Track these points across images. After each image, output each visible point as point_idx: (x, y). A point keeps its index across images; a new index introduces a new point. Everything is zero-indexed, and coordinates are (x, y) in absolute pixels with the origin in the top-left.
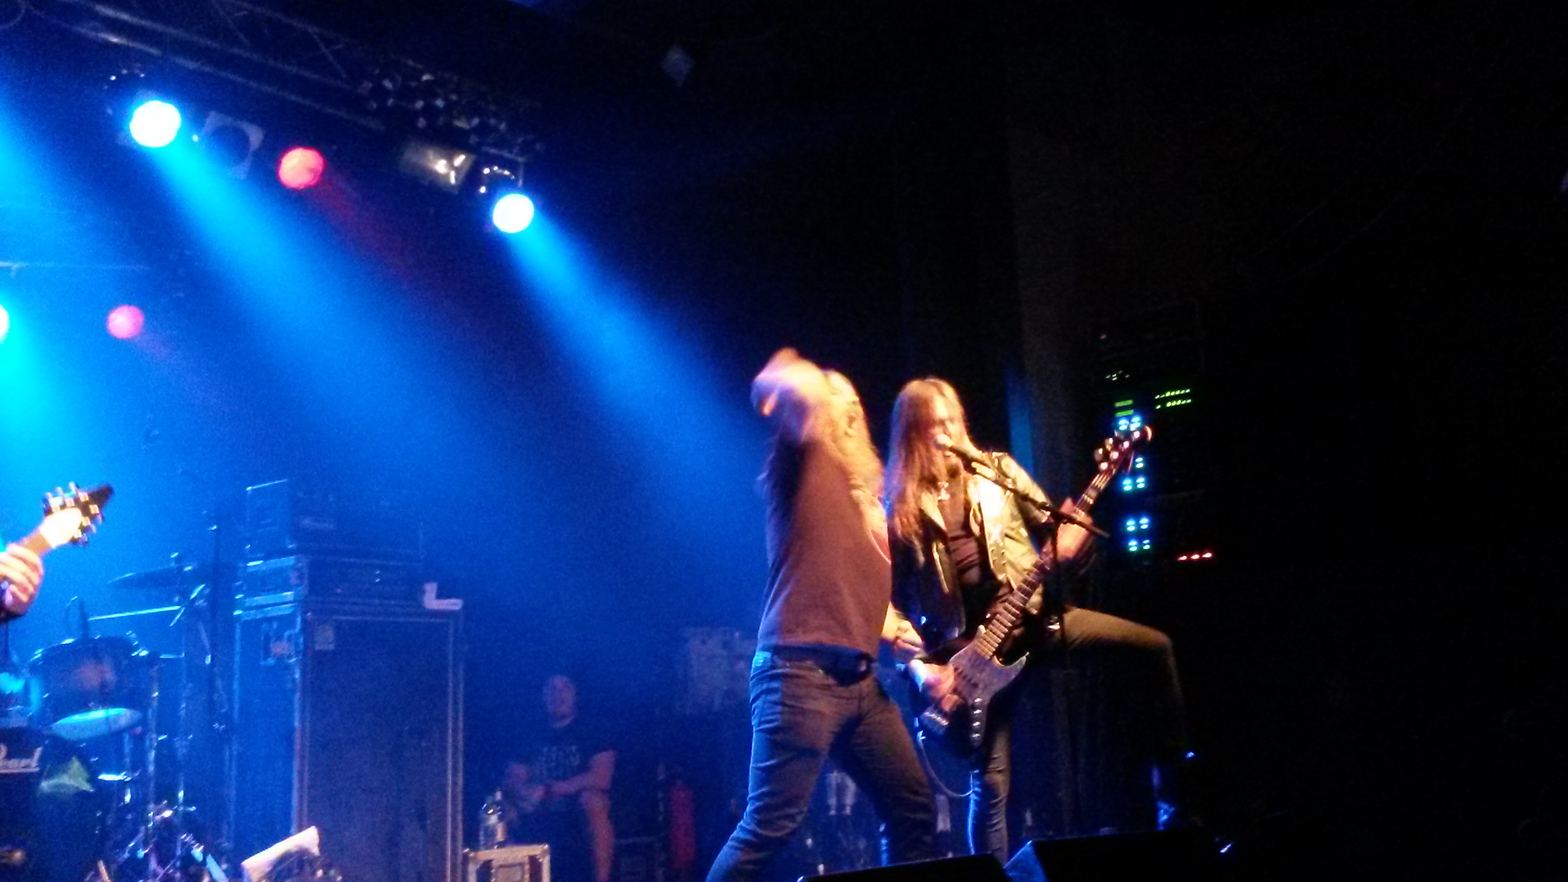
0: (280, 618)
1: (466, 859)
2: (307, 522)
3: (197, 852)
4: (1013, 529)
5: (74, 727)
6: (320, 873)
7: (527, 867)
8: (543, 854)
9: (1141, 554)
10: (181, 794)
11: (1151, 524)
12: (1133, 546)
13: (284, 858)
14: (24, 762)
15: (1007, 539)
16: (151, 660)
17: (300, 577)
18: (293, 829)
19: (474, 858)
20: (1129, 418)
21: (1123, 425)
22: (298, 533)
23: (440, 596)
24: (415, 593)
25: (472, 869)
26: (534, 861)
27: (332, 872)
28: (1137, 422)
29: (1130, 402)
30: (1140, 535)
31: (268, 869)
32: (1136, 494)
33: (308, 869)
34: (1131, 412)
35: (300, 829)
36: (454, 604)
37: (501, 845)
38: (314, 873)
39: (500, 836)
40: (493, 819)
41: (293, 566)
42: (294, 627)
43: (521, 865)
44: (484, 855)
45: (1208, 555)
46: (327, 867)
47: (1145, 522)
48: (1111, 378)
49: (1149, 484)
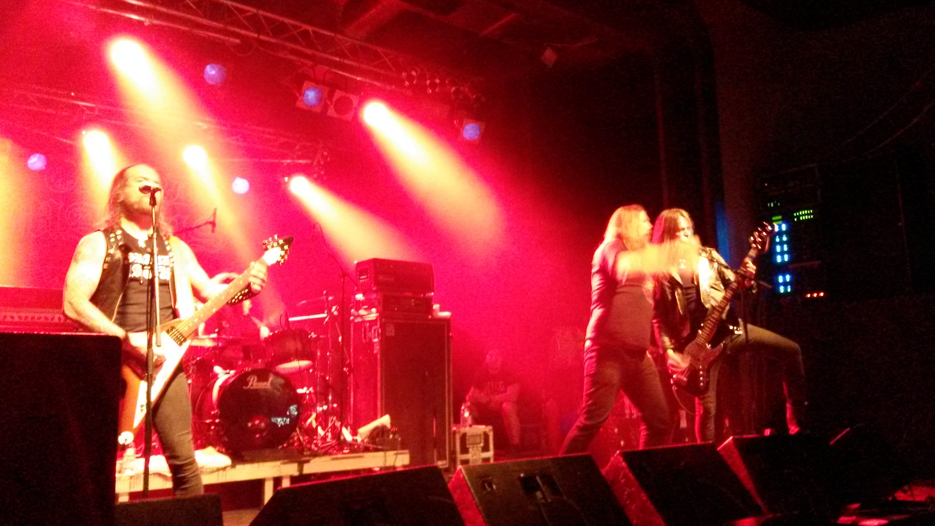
0: (370, 322)
1: (455, 433)
2: (381, 278)
3: (338, 424)
4: (716, 285)
5: (284, 369)
6: (391, 436)
7: (482, 437)
8: (490, 431)
9: (786, 293)
10: (330, 398)
11: (791, 279)
12: (782, 289)
13: (376, 429)
14: (265, 383)
15: (713, 290)
16: (317, 338)
17: (379, 303)
18: (379, 415)
19: (459, 432)
20: (780, 225)
21: (776, 229)
22: (377, 283)
23: (441, 310)
24: (430, 309)
25: (458, 437)
26: (486, 435)
27: (397, 436)
28: (784, 227)
29: (780, 217)
30: (785, 284)
31: (368, 434)
32: (783, 263)
33: (386, 434)
35: (382, 416)
36: (448, 314)
37: (471, 426)
38: (388, 436)
39: (470, 422)
40: (467, 414)
41: (375, 298)
42: (377, 325)
43: (480, 436)
44: (463, 430)
45: (822, 294)
46: (394, 433)
47: (788, 278)
48: (770, 205)
49: (790, 259)
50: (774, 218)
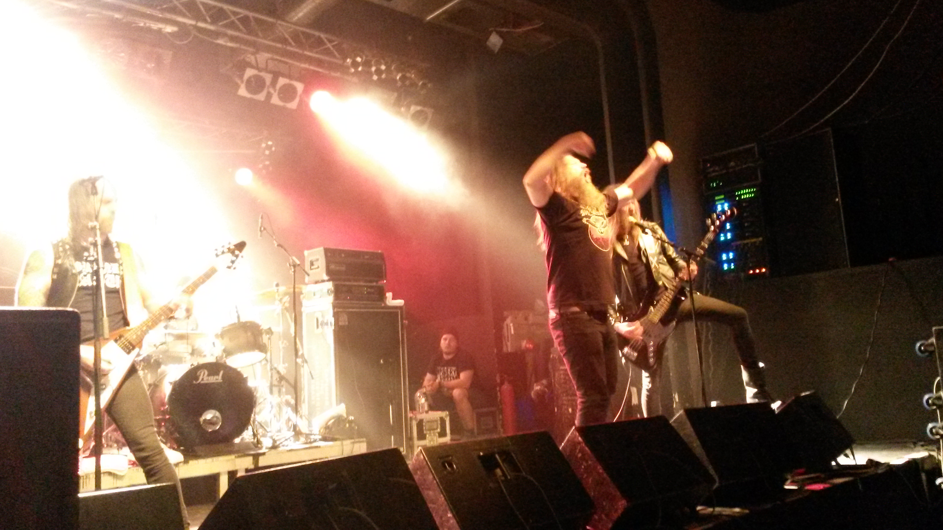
1: (411, 419)
6: (347, 425)
7: (439, 422)
8: (446, 416)
9: (729, 270)
10: (284, 390)
11: (734, 256)
12: (726, 267)
13: (332, 418)
14: (216, 377)
17: (331, 292)
18: (334, 405)
19: (415, 418)
20: (722, 204)
21: (719, 208)
22: (329, 272)
23: (393, 299)
24: (382, 297)
25: (414, 423)
26: (443, 420)
27: (353, 425)
28: (726, 206)
29: (722, 197)
30: (729, 261)
31: (324, 424)
32: (726, 241)
33: (342, 423)
34: (723, 201)
35: (337, 405)
36: (400, 302)
37: (427, 412)
38: (345, 425)
39: (426, 408)
40: (422, 401)
41: (326, 288)
43: (436, 421)
44: (419, 416)
45: (764, 270)
46: (350, 422)
47: (731, 255)
48: (713, 185)
49: (733, 236)
50: (717, 198)
